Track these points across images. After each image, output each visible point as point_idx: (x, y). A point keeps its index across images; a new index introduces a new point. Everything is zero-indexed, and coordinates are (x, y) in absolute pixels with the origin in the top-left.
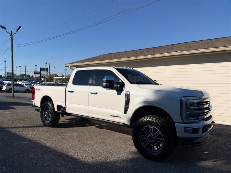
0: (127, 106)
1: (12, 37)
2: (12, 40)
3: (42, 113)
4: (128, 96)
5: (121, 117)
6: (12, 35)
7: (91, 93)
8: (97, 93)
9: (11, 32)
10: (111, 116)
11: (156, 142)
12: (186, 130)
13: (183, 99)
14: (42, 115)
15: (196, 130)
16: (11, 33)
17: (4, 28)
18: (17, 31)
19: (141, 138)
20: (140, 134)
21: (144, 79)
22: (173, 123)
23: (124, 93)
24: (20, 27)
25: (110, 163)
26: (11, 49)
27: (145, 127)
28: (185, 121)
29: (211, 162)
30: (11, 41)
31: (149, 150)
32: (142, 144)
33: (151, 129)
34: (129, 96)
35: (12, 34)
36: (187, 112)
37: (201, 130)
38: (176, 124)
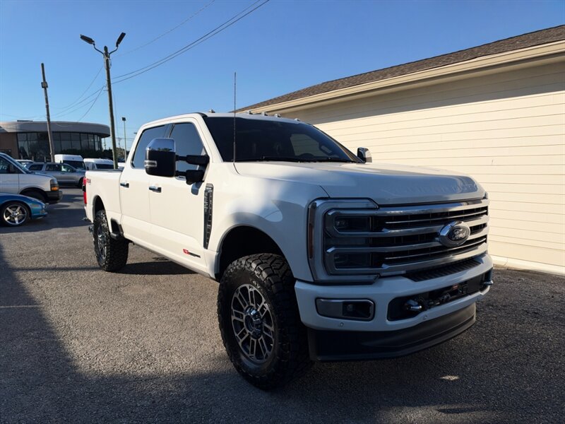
0: (208, 226)
1: (107, 61)
2: (108, 69)
3: (96, 237)
4: (209, 197)
5: (200, 257)
6: (107, 56)
7: (150, 189)
8: (159, 190)
9: (106, 48)
10: (184, 251)
11: (262, 333)
12: (322, 306)
13: (318, 203)
14: (96, 243)
16: (104, 52)
17: (90, 41)
18: (117, 46)
19: (233, 318)
20: (232, 308)
21: (323, 147)
22: (293, 280)
23: (202, 189)
24: (123, 35)
26: (107, 88)
27: (239, 288)
29: (435, 412)
30: (106, 71)
31: (248, 352)
32: (236, 335)
33: (251, 292)
34: (212, 199)
35: (107, 54)
36: (326, 247)
37: (382, 310)
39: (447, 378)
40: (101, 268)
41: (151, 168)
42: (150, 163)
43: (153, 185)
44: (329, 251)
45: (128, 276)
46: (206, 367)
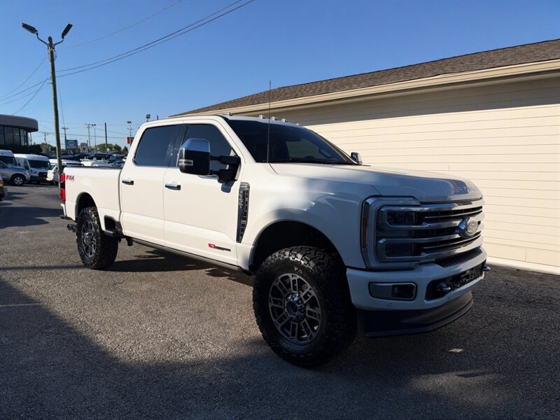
0: (243, 221)
1: (52, 53)
2: (52, 61)
3: (79, 235)
4: (245, 194)
5: (229, 250)
6: (51, 47)
7: (166, 186)
8: (179, 188)
9: (50, 39)
10: (210, 245)
11: (305, 316)
12: (373, 288)
13: (370, 201)
14: (79, 241)
15: (406, 291)
16: (48, 42)
17: (32, 30)
18: (63, 37)
19: (271, 305)
20: (270, 296)
21: (322, 151)
22: (344, 268)
23: (236, 187)
24: (69, 27)
25: (183, 366)
26: (51, 81)
27: (280, 277)
28: (374, 264)
29: (456, 377)
30: (50, 63)
31: (288, 336)
32: (274, 320)
33: (294, 281)
34: (248, 196)
35: (51, 45)
36: (379, 238)
37: (422, 291)
38: (349, 272)
39: (454, 350)
40: (86, 266)
41: (186, 167)
42: (185, 162)
43: (170, 183)
44: (381, 242)
45: (118, 273)
46: (244, 352)
